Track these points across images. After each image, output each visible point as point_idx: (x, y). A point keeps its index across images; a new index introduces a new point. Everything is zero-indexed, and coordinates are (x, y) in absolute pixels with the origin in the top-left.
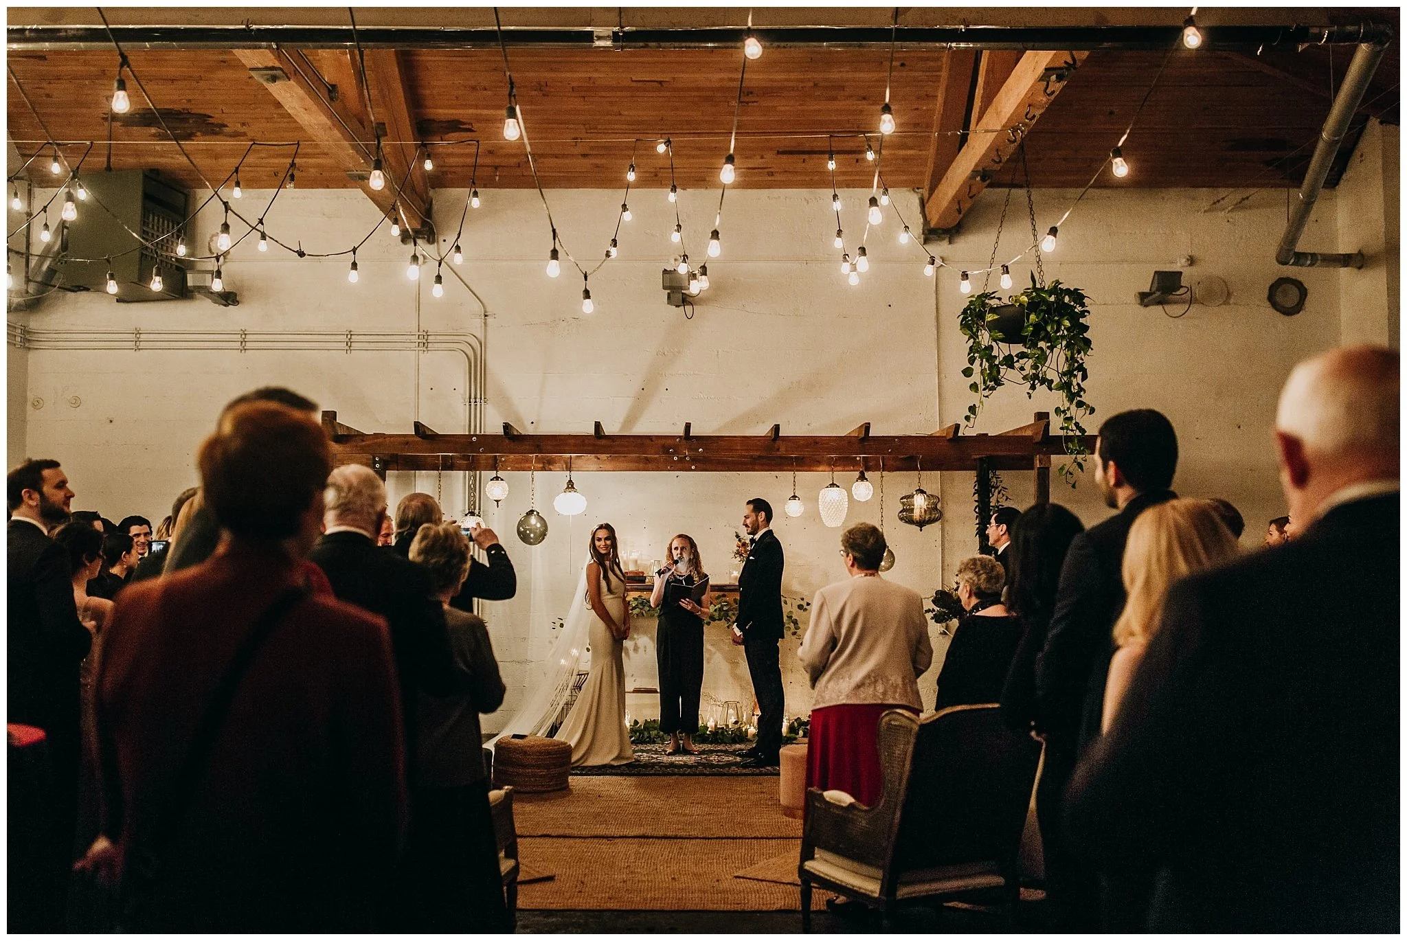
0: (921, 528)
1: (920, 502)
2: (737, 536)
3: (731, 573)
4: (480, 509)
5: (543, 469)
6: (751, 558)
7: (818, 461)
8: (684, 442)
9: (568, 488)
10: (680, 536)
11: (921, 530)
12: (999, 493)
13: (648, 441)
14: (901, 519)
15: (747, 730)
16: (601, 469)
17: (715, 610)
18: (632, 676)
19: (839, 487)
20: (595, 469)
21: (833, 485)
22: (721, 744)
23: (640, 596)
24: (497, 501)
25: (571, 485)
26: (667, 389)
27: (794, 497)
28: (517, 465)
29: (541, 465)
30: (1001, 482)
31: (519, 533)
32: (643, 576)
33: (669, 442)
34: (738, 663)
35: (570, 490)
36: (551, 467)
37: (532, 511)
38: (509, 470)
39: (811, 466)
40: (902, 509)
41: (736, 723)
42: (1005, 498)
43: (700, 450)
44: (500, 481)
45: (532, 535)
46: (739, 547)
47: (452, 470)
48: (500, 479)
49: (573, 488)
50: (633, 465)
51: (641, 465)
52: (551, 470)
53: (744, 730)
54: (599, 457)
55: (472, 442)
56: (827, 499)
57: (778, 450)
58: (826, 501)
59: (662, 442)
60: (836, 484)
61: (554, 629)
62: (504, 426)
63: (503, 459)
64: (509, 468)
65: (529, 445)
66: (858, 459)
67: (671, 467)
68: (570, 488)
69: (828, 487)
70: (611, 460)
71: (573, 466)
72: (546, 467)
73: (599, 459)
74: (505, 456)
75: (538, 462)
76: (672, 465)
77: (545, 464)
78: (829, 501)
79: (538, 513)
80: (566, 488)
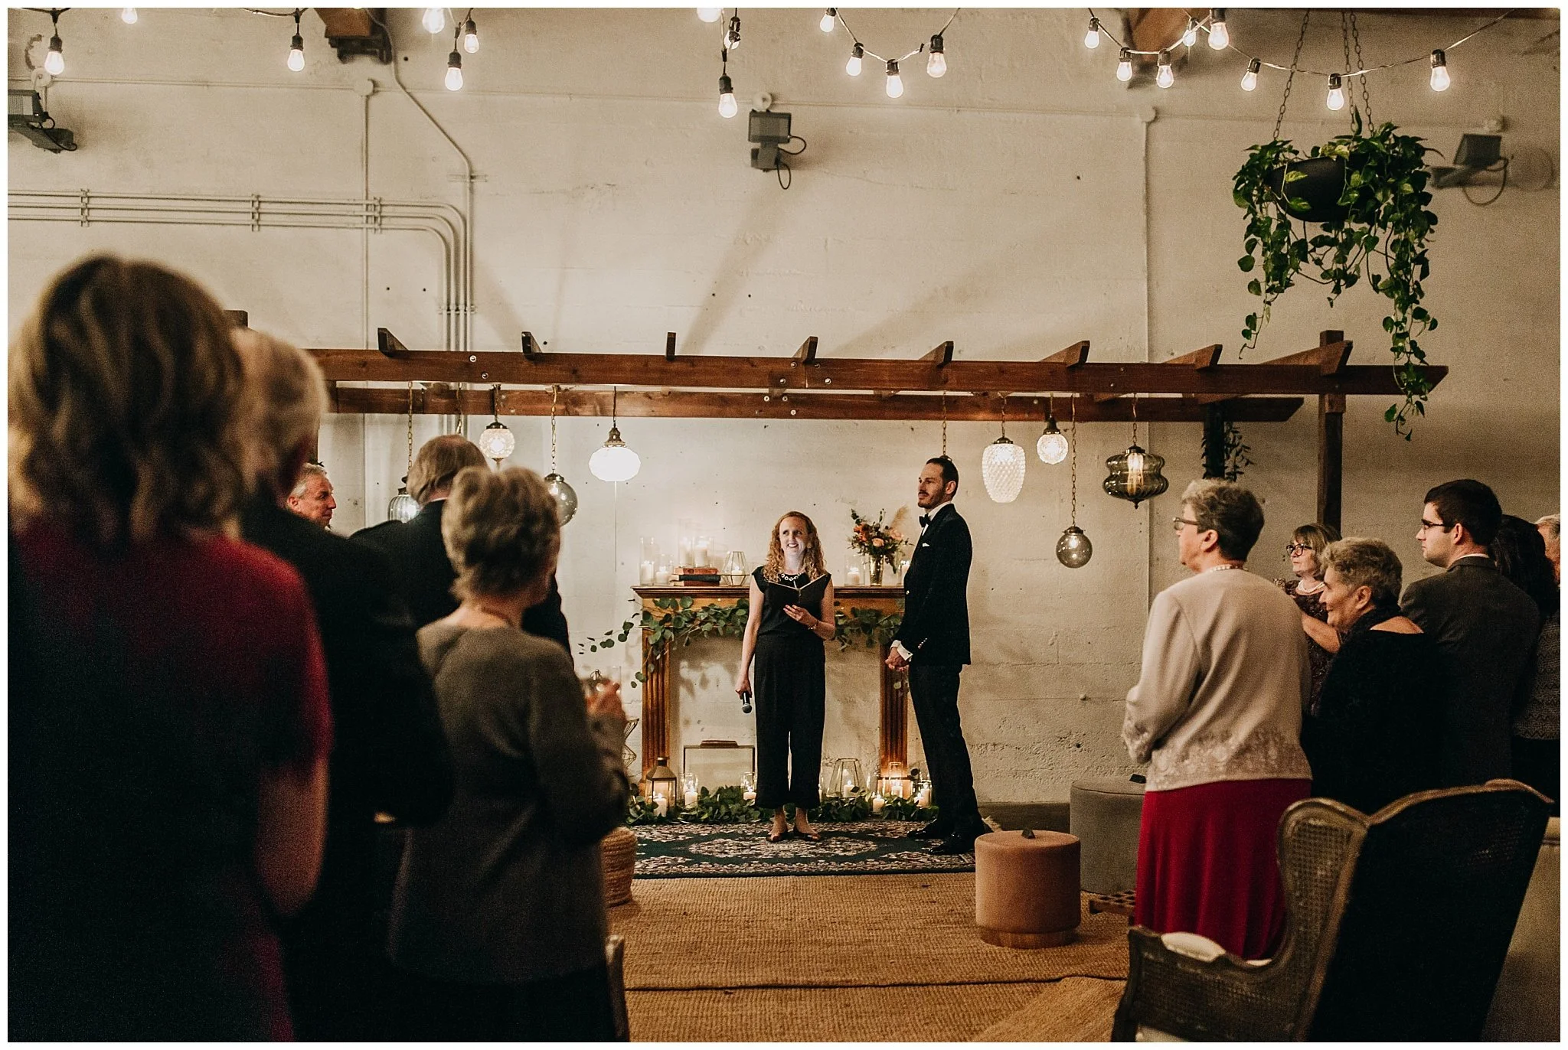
0: (1136, 503)
1: (1136, 465)
2: (855, 516)
3: (847, 571)
5: (566, 412)
6: (925, 545)
7: (978, 406)
8: (802, 368)
9: (611, 439)
10: (792, 514)
11: (1136, 507)
12: (1237, 454)
13: (747, 366)
14: (1108, 490)
15: (871, 800)
16: (653, 414)
18: (699, 722)
19: (1012, 443)
20: (644, 414)
21: (1003, 440)
22: (836, 822)
23: (712, 605)
24: (497, 460)
25: (615, 436)
26: (749, 296)
28: (524, 407)
29: (563, 407)
30: (1240, 438)
32: (716, 575)
33: (777, 367)
34: (855, 702)
35: (615, 443)
36: (577, 409)
37: (554, 477)
38: (513, 414)
39: (964, 411)
40: (1108, 475)
41: (855, 790)
42: (1245, 461)
43: (827, 381)
44: (501, 429)
46: (858, 532)
47: (423, 413)
48: (501, 426)
49: (620, 440)
50: (704, 408)
51: (715, 409)
52: (577, 414)
53: (867, 800)
54: (651, 395)
55: (469, 364)
56: (996, 460)
57: (946, 382)
58: (994, 463)
59: (769, 367)
60: (1007, 439)
61: (582, 653)
62: (523, 338)
63: (504, 397)
64: (512, 411)
65: (561, 369)
66: (1035, 402)
67: (761, 411)
68: (615, 440)
69: (997, 443)
70: (670, 401)
71: (612, 408)
72: (570, 410)
73: (650, 398)
74: (506, 392)
75: (558, 403)
76: (762, 408)
77: (568, 405)
78: (999, 464)
79: (563, 478)
80: (609, 441)
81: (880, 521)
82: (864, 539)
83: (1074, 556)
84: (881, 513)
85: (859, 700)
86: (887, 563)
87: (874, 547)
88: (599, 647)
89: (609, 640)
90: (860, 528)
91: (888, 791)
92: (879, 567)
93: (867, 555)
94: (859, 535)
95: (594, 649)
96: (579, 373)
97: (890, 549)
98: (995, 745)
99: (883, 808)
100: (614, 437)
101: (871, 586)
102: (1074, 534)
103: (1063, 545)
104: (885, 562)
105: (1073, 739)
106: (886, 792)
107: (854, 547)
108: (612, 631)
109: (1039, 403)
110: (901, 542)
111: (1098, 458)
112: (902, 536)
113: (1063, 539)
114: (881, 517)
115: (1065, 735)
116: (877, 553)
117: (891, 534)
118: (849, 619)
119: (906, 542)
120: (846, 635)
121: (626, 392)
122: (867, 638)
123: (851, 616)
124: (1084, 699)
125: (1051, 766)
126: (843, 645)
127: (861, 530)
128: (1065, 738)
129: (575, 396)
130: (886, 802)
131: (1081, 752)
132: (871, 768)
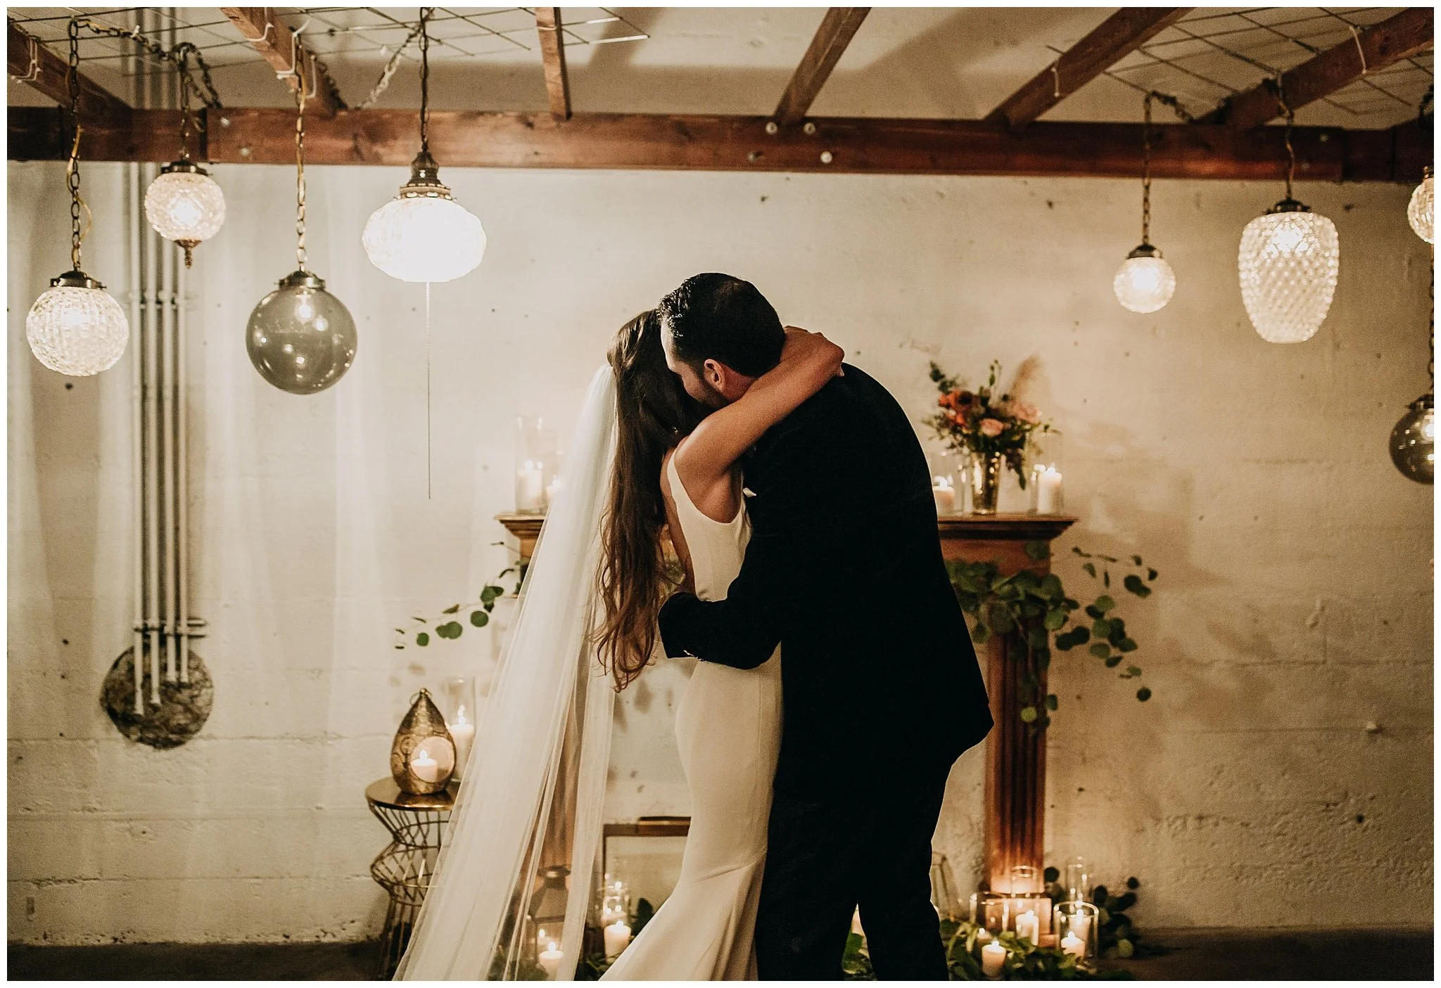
2: (936, 375)
4: (175, 290)
5: (355, 156)
7: (1207, 146)
9: (416, 180)
15: (978, 946)
16: (537, 159)
18: (634, 774)
19: (1309, 210)
20: (519, 159)
21: (1289, 205)
24: (185, 244)
25: (426, 174)
27: (1146, 249)
28: (269, 143)
29: (347, 144)
31: (257, 355)
35: (422, 186)
36: (379, 149)
38: (245, 160)
39: (1179, 158)
44: (192, 175)
45: (301, 361)
46: (948, 406)
48: (193, 169)
49: (438, 182)
50: (639, 148)
51: (665, 148)
52: (377, 160)
53: (969, 945)
54: (531, 119)
56: (1269, 248)
60: (1300, 204)
61: (402, 647)
63: (225, 122)
64: (244, 153)
66: (1324, 138)
67: (759, 154)
68: (422, 180)
69: (1275, 211)
70: (569, 132)
71: (451, 146)
72: (364, 151)
73: (530, 125)
74: (230, 112)
75: (338, 134)
76: (763, 148)
77: (360, 140)
78: (1287, 255)
79: (321, 281)
80: (411, 182)
81: (991, 383)
82: (960, 420)
84: (992, 368)
86: (1009, 467)
87: (985, 436)
88: (434, 636)
89: (451, 624)
90: (951, 398)
91: (1013, 926)
92: (992, 477)
93: (966, 450)
94: (952, 413)
95: (423, 640)
97: (1013, 442)
98: (1200, 818)
99: (1005, 970)
100: (423, 175)
101: (975, 514)
103: (1408, 436)
104: (1003, 467)
105: (1352, 806)
106: (1007, 930)
107: (942, 438)
108: (458, 606)
109: (1329, 139)
110: (1036, 426)
111: (1410, 263)
112: (1038, 413)
113: (1407, 422)
114: (992, 376)
115: (1334, 799)
116: (985, 448)
117: (1013, 410)
119: (1046, 427)
121: (481, 113)
124: (1376, 731)
125: (1308, 859)
127: (953, 403)
128: (1335, 804)
129: (374, 121)
130: (1011, 955)
131: (1364, 831)
132: (964, 865)
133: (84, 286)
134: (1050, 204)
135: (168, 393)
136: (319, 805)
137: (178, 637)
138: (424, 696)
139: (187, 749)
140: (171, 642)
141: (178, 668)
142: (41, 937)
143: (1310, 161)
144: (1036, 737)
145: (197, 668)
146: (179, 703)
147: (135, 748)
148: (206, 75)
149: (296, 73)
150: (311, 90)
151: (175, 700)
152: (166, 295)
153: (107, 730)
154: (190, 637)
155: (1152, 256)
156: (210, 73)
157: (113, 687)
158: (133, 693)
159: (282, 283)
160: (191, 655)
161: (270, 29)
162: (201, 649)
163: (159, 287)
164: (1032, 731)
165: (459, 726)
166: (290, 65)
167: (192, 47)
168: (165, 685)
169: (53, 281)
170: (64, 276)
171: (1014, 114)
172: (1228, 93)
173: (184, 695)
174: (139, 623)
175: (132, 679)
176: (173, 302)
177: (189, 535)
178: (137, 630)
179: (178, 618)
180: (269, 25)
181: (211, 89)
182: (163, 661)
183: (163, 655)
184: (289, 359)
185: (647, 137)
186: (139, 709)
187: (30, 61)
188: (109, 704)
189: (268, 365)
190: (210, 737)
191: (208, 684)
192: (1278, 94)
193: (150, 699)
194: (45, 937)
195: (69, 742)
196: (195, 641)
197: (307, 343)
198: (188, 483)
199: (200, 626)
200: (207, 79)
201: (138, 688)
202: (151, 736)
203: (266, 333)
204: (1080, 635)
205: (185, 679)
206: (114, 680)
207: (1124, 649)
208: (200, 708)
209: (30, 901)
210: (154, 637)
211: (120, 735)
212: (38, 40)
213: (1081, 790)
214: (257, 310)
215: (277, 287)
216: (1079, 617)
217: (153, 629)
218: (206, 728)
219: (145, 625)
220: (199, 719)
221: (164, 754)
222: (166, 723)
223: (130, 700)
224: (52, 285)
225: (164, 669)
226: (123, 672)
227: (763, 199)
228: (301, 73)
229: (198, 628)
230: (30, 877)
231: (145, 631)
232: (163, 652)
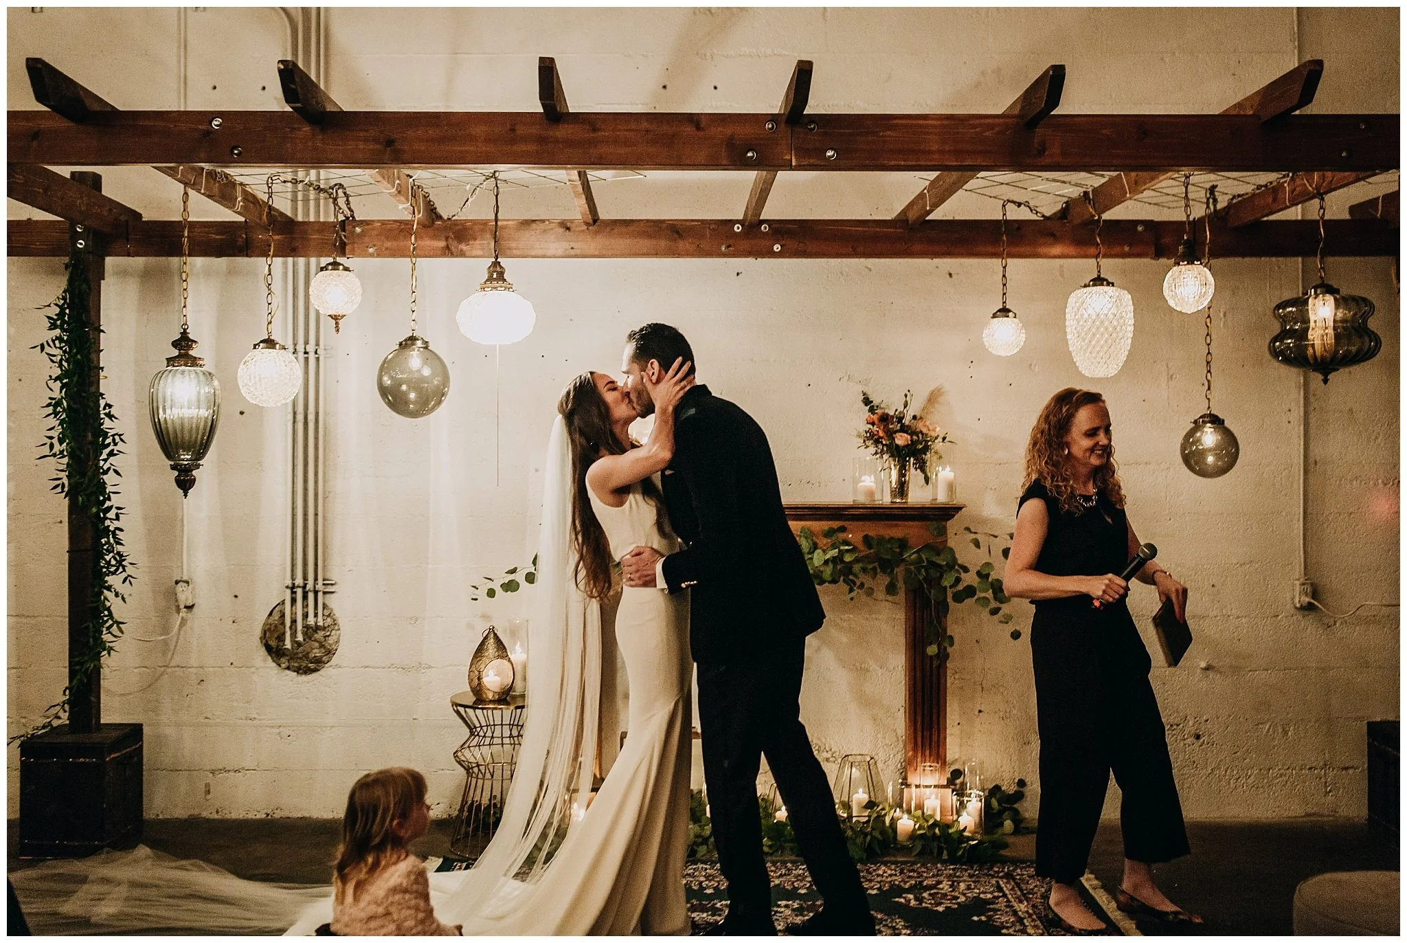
0: (1325, 376)
1: (1323, 313)
2: (867, 401)
3: (856, 481)
4: (317, 344)
5: (447, 252)
8: (788, 135)
9: (490, 279)
11: (1325, 382)
13: (689, 129)
14: (1275, 353)
15: (894, 821)
16: (572, 252)
17: (826, 562)
19: (1113, 285)
20: (560, 252)
21: (1099, 281)
24: (336, 318)
25: (497, 275)
26: (715, 88)
27: (1004, 311)
29: (442, 244)
31: (384, 391)
33: (741, 131)
34: (868, 670)
35: (495, 284)
36: (463, 247)
37: (412, 339)
38: (372, 255)
40: (1278, 330)
41: (870, 805)
43: (830, 153)
44: (341, 272)
45: (412, 396)
46: (873, 424)
47: (247, 256)
48: (341, 267)
49: (505, 280)
50: (645, 243)
51: (663, 243)
52: (462, 254)
53: (888, 822)
54: (569, 225)
55: (209, 133)
56: (1090, 311)
57: (1041, 152)
58: (1086, 316)
59: (728, 131)
60: (1106, 280)
61: (476, 599)
62: (280, 71)
63: (358, 230)
64: (371, 250)
65: (366, 140)
66: (1140, 228)
67: (729, 246)
68: (495, 279)
69: (1089, 286)
70: (597, 233)
71: (513, 245)
72: (453, 248)
73: (568, 229)
74: (362, 223)
75: (435, 237)
76: (731, 242)
77: (450, 240)
78: (1094, 317)
79: (427, 342)
80: (487, 281)
81: (905, 407)
82: (881, 434)
83: (1210, 459)
84: (906, 396)
85: (873, 665)
86: (916, 469)
87: (897, 445)
88: (499, 591)
89: (512, 582)
90: (875, 418)
91: (920, 807)
92: (904, 476)
93: (886, 456)
94: (874, 429)
95: (491, 593)
96: (398, 146)
97: (919, 450)
99: (913, 836)
100: (495, 276)
101: (892, 503)
102: (1209, 425)
103: (1194, 443)
104: (912, 469)
105: (1188, 728)
106: (916, 810)
107: (867, 447)
108: (516, 569)
109: (1145, 230)
110: (936, 438)
112: (938, 429)
113: (1191, 433)
114: (906, 402)
115: (1175, 721)
116: (902, 455)
117: (920, 426)
118: (860, 551)
119: (944, 439)
120: (856, 576)
121: (534, 221)
122: (887, 580)
123: (861, 546)
124: (1207, 669)
126: (851, 590)
127: (876, 422)
128: (1178, 725)
129: (460, 227)
130: (917, 826)
131: (1201, 746)
132: (892, 768)
133: (274, 347)
134: (950, 275)
135: (311, 417)
136: (415, 717)
137: (316, 593)
138: (492, 630)
139: (321, 675)
140: (311, 596)
141: (316, 615)
142: (214, 812)
143: (1130, 245)
144: (939, 667)
145: (329, 616)
146: (315, 640)
147: (284, 674)
148: (348, 200)
149: (411, 205)
150: (419, 213)
151: (313, 639)
152: (311, 348)
153: (265, 660)
154: (325, 593)
155: (1008, 317)
156: (350, 198)
157: (270, 629)
158: (284, 633)
159: (401, 344)
160: (325, 607)
161: (399, 184)
162: (332, 602)
163: (306, 343)
164: (935, 663)
165: (517, 654)
166: (407, 200)
167: (341, 186)
168: (306, 627)
169: (255, 345)
170: (261, 342)
171: (912, 216)
172: (1066, 199)
173: (321, 634)
174: (289, 583)
175: (283, 624)
176: (316, 353)
177: (325, 518)
178: (287, 587)
179: (316, 579)
180: (397, 182)
181: (350, 209)
182: (305, 610)
183: (305, 606)
184: (405, 394)
185: (650, 236)
186: (288, 644)
187: (237, 198)
188: (267, 641)
189: (390, 398)
190: (338, 666)
191: (336, 628)
192: (1090, 203)
193: (296, 637)
194: (217, 812)
195: (236, 669)
196: (328, 596)
197: (417, 385)
198: (325, 482)
199: (332, 584)
200: (348, 203)
201: (287, 629)
202: (296, 665)
203: (391, 378)
204: (970, 591)
205: (320, 624)
206: (271, 625)
207: (1002, 602)
208: (330, 645)
209: (208, 785)
210: (299, 592)
211: (274, 664)
212: (241, 184)
213: (980, 711)
214: (385, 362)
215: (397, 347)
216: (970, 579)
217: (298, 587)
218: (335, 660)
219: (294, 584)
220: (330, 653)
221: (304, 678)
222: (306, 656)
223: (281, 638)
224: (255, 348)
225: (306, 616)
226: (276, 618)
227: (738, 274)
228: (414, 205)
229: (330, 586)
230: (208, 768)
231: (293, 588)
232: (305, 603)
